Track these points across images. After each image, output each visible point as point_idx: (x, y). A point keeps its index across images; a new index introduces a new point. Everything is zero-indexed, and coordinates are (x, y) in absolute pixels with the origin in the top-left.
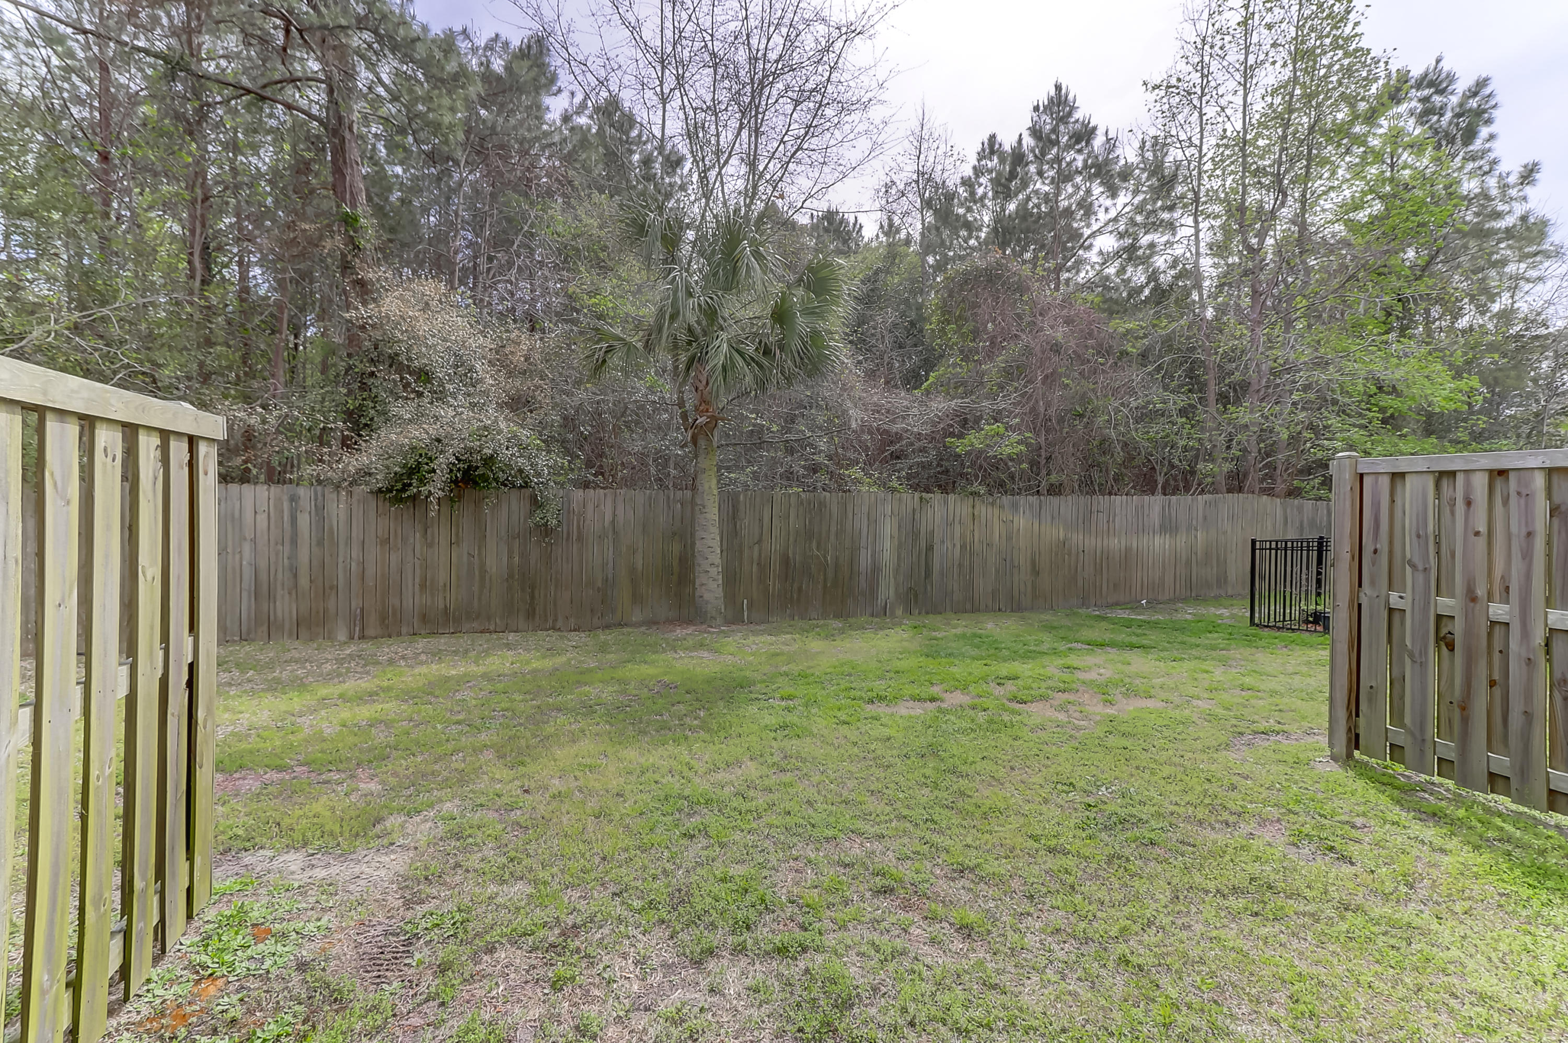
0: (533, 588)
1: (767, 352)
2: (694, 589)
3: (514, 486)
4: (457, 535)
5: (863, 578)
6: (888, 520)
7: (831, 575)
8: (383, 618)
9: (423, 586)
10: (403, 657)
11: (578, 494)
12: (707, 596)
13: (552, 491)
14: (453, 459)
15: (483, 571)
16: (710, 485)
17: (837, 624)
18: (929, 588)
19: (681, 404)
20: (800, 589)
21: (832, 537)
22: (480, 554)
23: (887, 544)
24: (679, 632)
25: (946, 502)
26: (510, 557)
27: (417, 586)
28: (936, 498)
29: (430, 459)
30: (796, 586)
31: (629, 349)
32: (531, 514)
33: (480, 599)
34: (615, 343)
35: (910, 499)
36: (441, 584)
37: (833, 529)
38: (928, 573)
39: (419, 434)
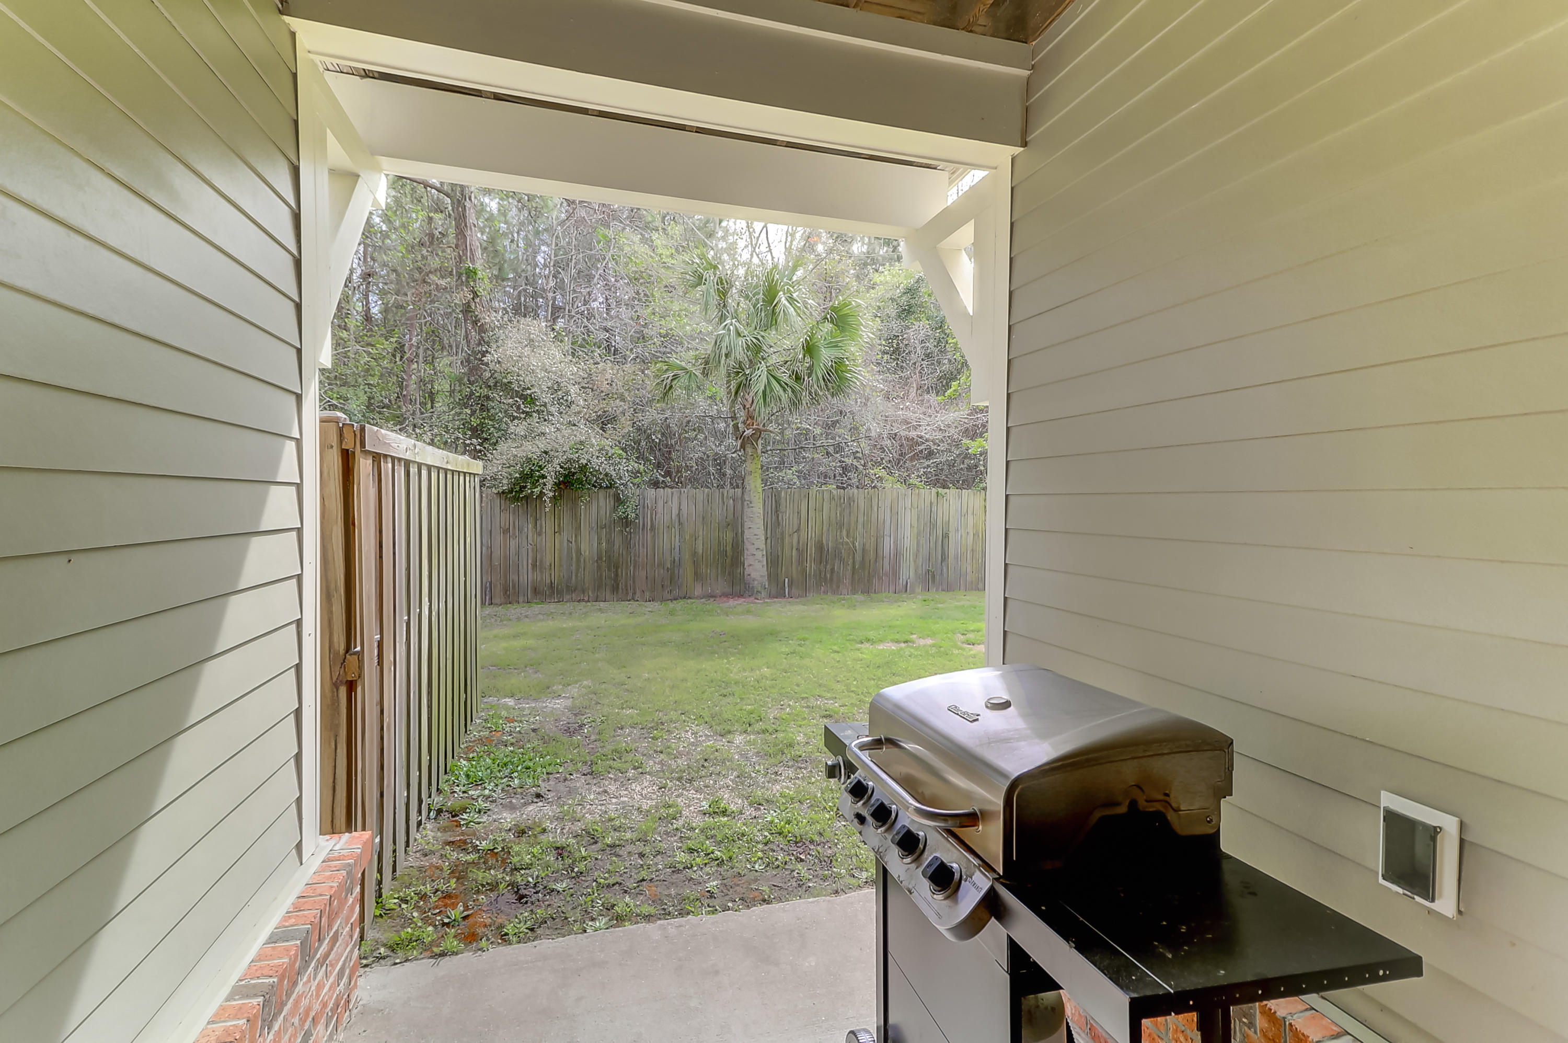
0: (617, 568)
1: (798, 378)
2: (744, 569)
3: (601, 487)
4: (559, 525)
5: (886, 562)
6: (908, 512)
7: (858, 558)
8: (506, 591)
9: (534, 566)
10: (526, 616)
11: (651, 492)
12: (753, 575)
13: (631, 491)
14: (558, 468)
15: (579, 551)
16: (755, 484)
17: (860, 597)
18: (945, 570)
19: (734, 418)
20: (832, 570)
21: (860, 527)
22: (576, 541)
23: (908, 533)
24: (732, 602)
25: (960, 497)
26: (599, 543)
27: (530, 566)
28: (952, 493)
29: (540, 466)
30: (829, 567)
31: (690, 376)
32: (615, 509)
33: (576, 576)
34: (679, 372)
35: (928, 494)
36: (548, 564)
37: (861, 520)
38: (944, 558)
39: (531, 449)
